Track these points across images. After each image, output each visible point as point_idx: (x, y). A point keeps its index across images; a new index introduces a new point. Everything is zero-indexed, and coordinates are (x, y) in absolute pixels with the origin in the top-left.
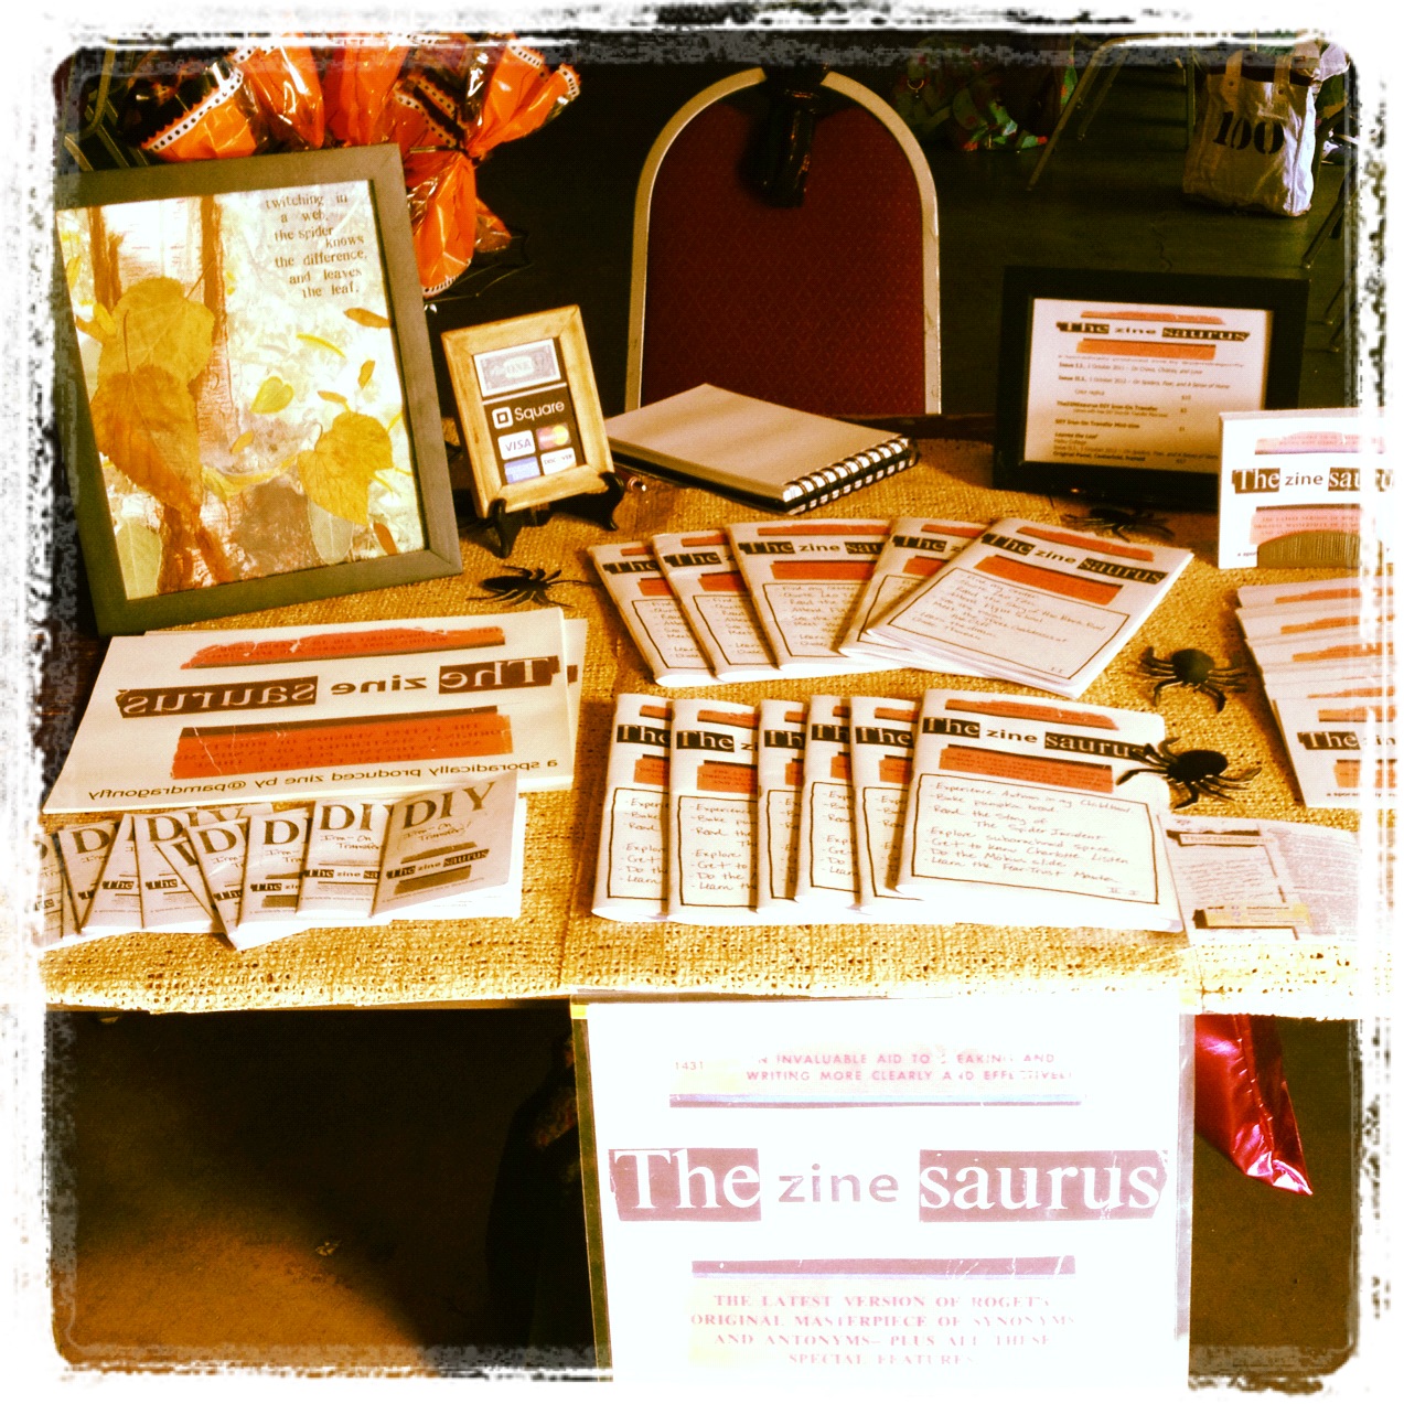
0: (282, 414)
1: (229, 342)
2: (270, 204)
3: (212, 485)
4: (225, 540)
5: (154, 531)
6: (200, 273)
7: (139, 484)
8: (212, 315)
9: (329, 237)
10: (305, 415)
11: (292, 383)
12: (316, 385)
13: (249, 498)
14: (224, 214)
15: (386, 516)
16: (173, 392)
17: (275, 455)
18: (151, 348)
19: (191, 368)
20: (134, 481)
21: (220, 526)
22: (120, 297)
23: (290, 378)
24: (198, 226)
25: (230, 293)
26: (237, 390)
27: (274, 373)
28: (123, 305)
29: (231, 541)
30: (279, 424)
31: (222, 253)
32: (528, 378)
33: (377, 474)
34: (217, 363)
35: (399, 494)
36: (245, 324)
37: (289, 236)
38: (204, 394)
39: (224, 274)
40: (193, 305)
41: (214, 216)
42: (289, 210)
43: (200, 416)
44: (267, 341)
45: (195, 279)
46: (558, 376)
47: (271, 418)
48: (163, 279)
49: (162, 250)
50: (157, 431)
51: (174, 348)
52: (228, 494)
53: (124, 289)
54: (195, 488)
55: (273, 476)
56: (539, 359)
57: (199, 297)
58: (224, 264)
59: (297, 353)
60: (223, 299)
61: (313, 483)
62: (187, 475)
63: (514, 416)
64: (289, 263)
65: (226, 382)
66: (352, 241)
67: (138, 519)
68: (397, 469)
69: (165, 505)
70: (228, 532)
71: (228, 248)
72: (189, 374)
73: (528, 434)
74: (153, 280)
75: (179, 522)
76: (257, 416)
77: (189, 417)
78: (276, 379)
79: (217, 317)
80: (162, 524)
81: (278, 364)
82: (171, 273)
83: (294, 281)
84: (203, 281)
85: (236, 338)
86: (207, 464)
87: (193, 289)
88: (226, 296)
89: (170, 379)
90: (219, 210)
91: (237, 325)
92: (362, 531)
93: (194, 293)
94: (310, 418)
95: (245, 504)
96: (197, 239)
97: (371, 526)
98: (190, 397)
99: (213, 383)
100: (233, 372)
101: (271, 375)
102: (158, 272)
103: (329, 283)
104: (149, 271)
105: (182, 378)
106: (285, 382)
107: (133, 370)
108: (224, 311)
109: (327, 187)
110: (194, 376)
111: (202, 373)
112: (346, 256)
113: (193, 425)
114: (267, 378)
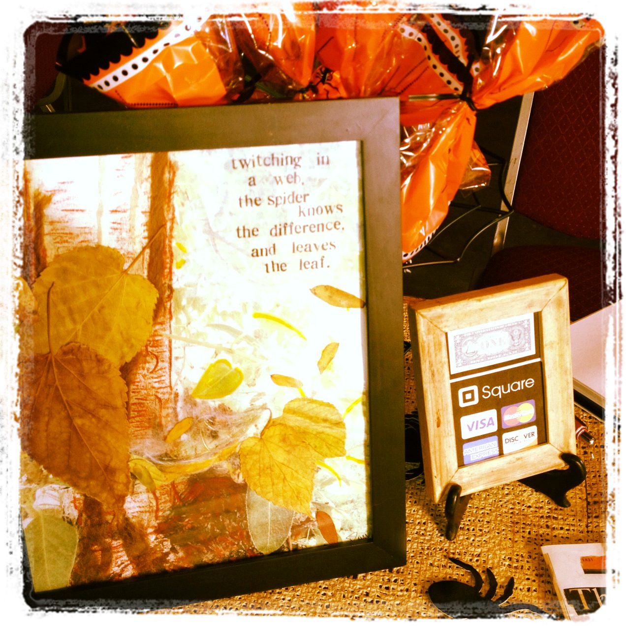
0: (227, 400)
1: (173, 322)
2: (237, 164)
3: (141, 475)
4: (150, 530)
5: (70, 522)
6: (145, 241)
7: (56, 475)
8: (155, 290)
9: (302, 204)
10: (253, 400)
11: (242, 368)
12: (268, 369)
13: (181, 488)
14: (179, 173)
15: (331, 504)
16: (102, 374)
17: (216, 442)
18: (79, 327)
19: (126, 349)
20: (50, 471)
21: (146, 517)
22: (44, 267)
23: (240, 362)
24: (146, 186)
25: (179, 267)
26: (178, 374)
27: (223, 356)
28: (47, 276)
29: (158, 531)
30: (224, 409)
31: (173, 220)
32: (502, 354)
33: (327, 461)
34: (157, 344)
35: (347, 482)
36: (194, 301)
37: (256, 202)
38: (139, 378)
39: (174, 244)
40: (134, 278)
41: (167, 176)
42: (258, 172)
43: (133, 401)
44: (218, 320)
45: (138, 248)
46: (533, 352)
47: (214, 403)
48: (98, 247)
49: (100, 213)
50: (81, 417)
51: (107, 328)
52: (158, 483)
53: (50, 259)
54: (121, 478)
55: (211, 465)
56: (516, 334)
57: (142, 270)
58: (175, 233)
59: (252, 335)
60: (171, 273)
61: (254, 473)
62: (113, 464)
63: (480, 393)
64: (253, 233)
65: (166, 365)
66: (329, 210)
67: (53, 510)
68: (349, 457)
69: (85, 495)
70: (155, 523)
71: (181, 214)
72: (122, 357)
73: (493, 413)
74: (87, 249)
75: (100, 514)
76: (198, 400)
77: (119, 402)
78: (225, 361)
79: (161, 293)
80: (80, 515)
81: (228, 346)
82: (108, 241)
83: (256, 253)
84: (148, 251)
85: (182, 316)
86: (136, 452)
87: (135, 260)
88: (174, 270)
89: (99, 361)
90: (173, 168)
91: (184, 302)
92: (303, 519)
93: (136, 265)
94: (258, 403)
95: (176, 493)
96: (144, 203)
97: (314, 515)
98: (122, 381)
99: (151, 366)
100: (175, 354)
101: (219, 357)
102: (93, 240)
103: (298, 256)
104: (81, 238)
105: (114, 360)
106: (234, 366)
107: (56, 350)
108: (170, 288)
109: (307, 147)
110: (128, 359)
111: (139, 355)
112: (322, 227)
113: (123, 411)
114: (213, 361)
